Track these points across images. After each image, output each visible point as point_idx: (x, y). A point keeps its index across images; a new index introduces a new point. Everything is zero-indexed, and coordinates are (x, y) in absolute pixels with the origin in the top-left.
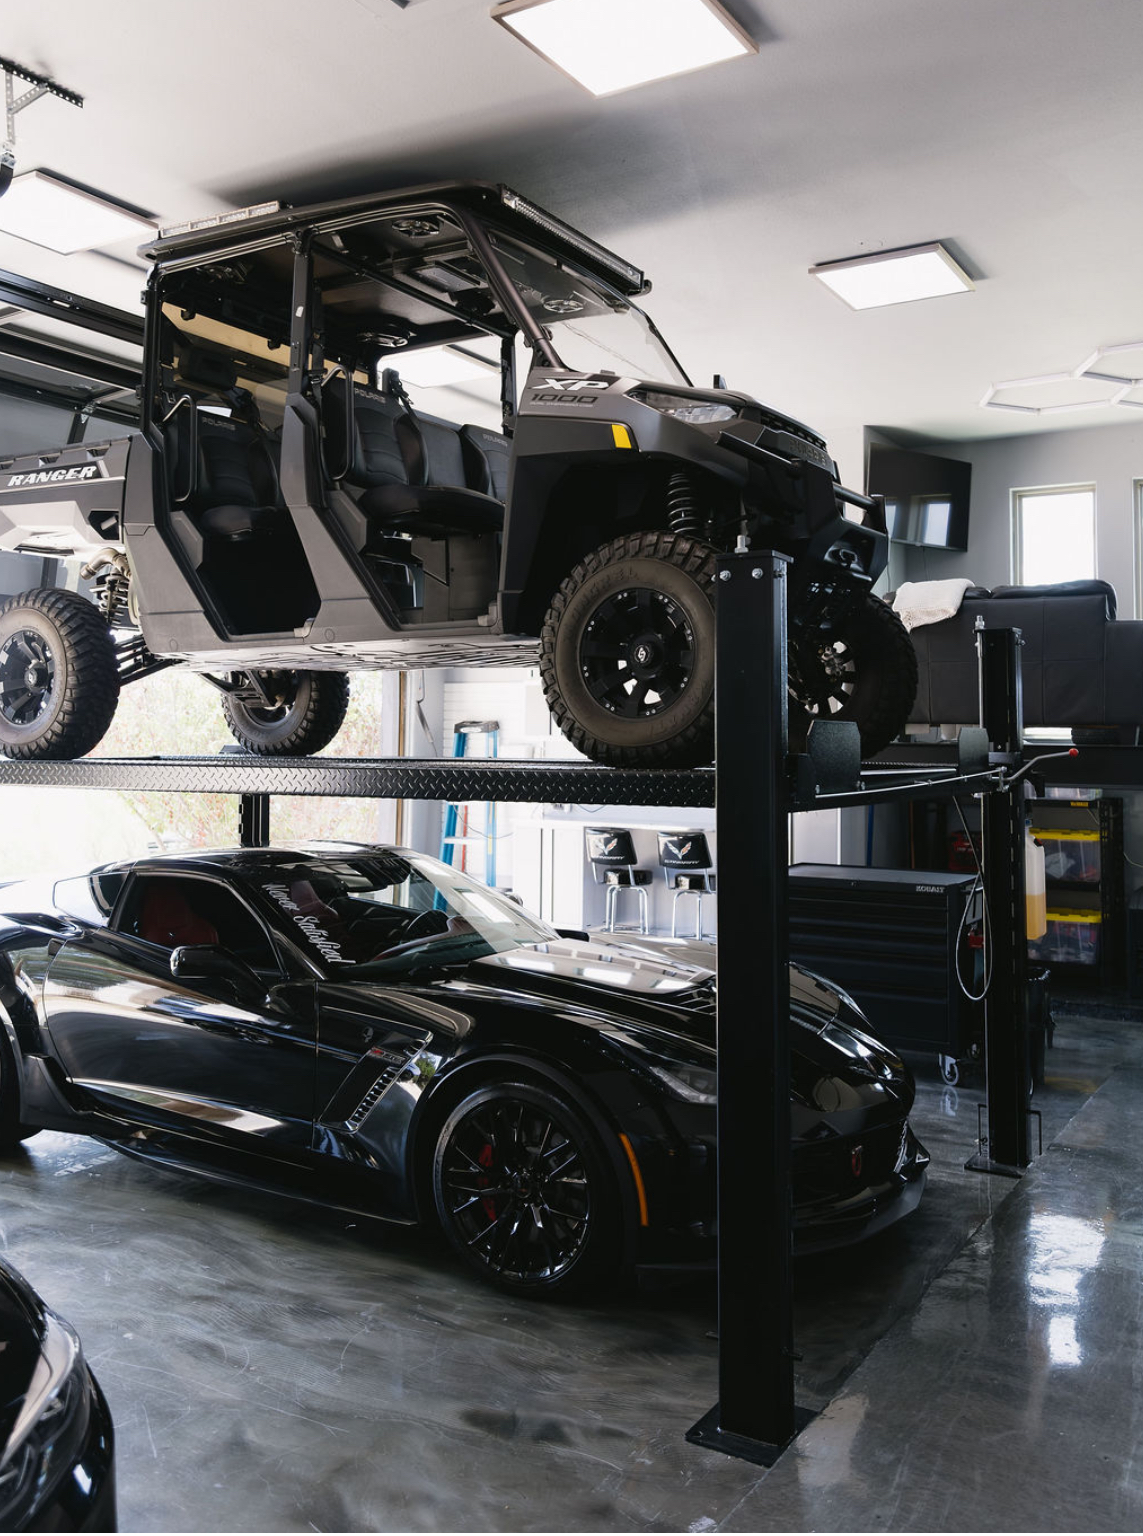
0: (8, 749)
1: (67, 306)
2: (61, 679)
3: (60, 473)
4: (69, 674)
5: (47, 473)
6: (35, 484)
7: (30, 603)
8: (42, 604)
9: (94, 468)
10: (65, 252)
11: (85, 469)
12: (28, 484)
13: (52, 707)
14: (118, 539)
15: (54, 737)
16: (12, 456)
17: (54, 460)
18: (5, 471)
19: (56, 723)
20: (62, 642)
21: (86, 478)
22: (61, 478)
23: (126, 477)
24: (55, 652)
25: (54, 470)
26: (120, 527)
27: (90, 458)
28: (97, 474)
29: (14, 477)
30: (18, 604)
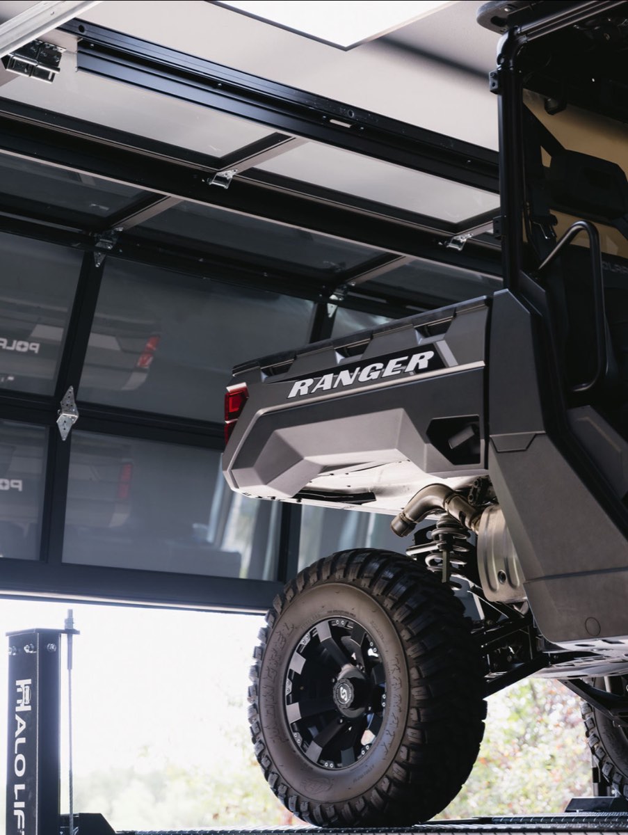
0: (317, 810)
1: (348, 126)
2: (399, 692)
3: (374, 369)
4: (414, 684)
5: (352, 371)
6: (332, 390)
7: (339, 575)
8: (360, 575)
9: (429, 355)
10: (346, 45)
11: (415, 358)
12: (321, 391)
13: (386, 738)
14: (478, 462)
15: (393, 788)
16: (290, 353)
17: (361, 350)
18: (282, 376)
19: (395, 766)
20: (398, 632)
21: (417, 370)
22: (375, 375)
23: (487, 361)
24: (385, 648)
25: (363, 365)
26: (483, 442)
27: (421, 341)
28: (437, 363)
29: (298, 385)
30: (319, 577)
